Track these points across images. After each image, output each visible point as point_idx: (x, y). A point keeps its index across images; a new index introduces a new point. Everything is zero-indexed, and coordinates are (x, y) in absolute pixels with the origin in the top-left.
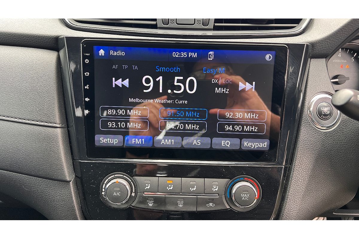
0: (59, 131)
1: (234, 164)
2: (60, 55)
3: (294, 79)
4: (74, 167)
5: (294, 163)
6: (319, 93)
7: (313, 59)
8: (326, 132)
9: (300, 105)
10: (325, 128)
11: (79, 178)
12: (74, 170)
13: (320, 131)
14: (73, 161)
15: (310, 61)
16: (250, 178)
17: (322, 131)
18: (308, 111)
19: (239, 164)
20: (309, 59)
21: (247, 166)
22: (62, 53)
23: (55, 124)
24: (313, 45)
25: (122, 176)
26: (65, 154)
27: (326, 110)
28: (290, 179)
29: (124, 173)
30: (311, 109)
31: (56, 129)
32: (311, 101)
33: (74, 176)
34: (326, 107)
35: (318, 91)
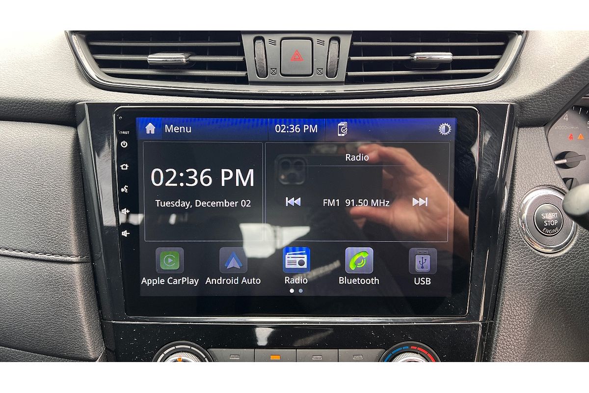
0: (76, 268)
1: (392, 321)
2: (79, 133)
3: (491, 165)
4: (102, 332)
5: (499, 316)
6: (536, 188)
7: (522, 129)
8: (554, 258)
9: (504, 208)
10: (550, 251)
11: (113, 352)
12: (103, 338)
13: (543, 257)
14: (101, 321)
15: (518, 132)
16: (420, 346)
17: (546, 255)
18: (518, 221)
19: (401, 321)
20: (516, 129)
21: (415, 324)
22: (81, 129)
23: (69, 256)
24: (521, 105)
25: (189, 347)
26: (87, 310)
27: (550, 218)
28: (494, 345)
29: (191, 343)
30: (525, 215)
31: (70, 266)
32: (524, 202)
33: (103, 349)
34: (551, 211)
35: (535, 184)
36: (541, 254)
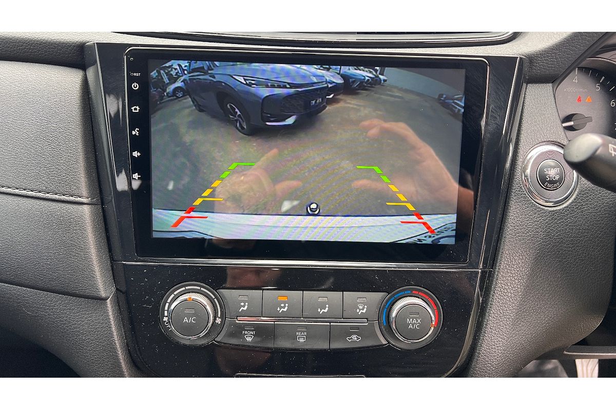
0: (86, 209)
1: (395, 266)
2: (88, 76)
3: (498, 117)
4: (113, 273)
5: (498, 264)
6: (541, 144)
7: (530, 85)
8: (553, 211)
9: (508, 165)
10: (551, 204)
11: (123, 293)
12: (114, 279)
13: (543, 209)
14: (111, 263)
15: (526, 88)
16: (421, 291)
17: (546, 208)
18: (522, 175)
19: (404, 266)
20: (525, 85)
21: (417, 269)
22: (90, 73)
23: (80, 197)
24: (531, 59)
25: (199, 288)
26: (99, 250)
27: (552, 173)
28: (492, 293)
29: (202, 284)
30: (528, 171)
31: (81, 206)
32: (528, 158)
33: (114, 289)
34: (554, 167)
35: (540, 139)
36: (542, 207)
